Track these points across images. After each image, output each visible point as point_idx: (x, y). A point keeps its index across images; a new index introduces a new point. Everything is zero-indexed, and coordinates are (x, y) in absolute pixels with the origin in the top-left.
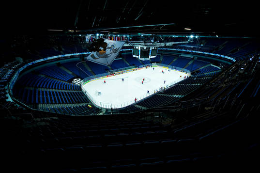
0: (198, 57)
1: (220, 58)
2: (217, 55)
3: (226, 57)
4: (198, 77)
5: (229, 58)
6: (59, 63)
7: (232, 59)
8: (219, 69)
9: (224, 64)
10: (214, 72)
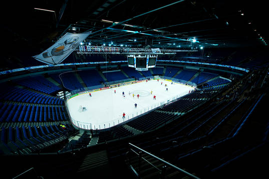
0: (205, 69)
1: (230, 69)
2: (225, 66)
3: (236, 68)
4: (205, 91)
5: (241, 69)
6: (47, 74)
7: (244, 70)
8: (229, 82)
9: (234, 76)
10: (224, 85)
